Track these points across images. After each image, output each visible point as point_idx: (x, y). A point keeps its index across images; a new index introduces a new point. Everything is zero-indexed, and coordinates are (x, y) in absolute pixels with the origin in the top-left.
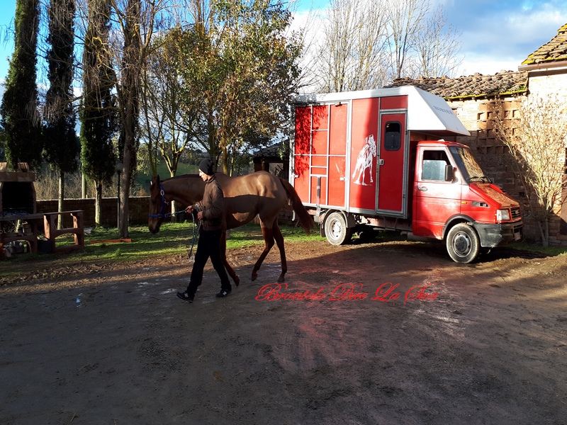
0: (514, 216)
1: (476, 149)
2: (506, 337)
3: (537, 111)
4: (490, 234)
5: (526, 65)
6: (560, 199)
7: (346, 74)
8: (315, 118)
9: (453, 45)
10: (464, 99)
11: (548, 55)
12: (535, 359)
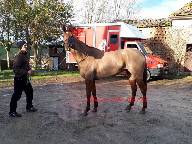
0: (165, 66)
1: (150, 44)
2: (162, 105)
3: (175, 32)
4: (155, 72)
5: (171, 16)
6: (184, 60)
7: (93, 17)
8: (79, 32)
9: (140, 9)
10: (145, 27)
11: (180, 13)
12: (173, 112)
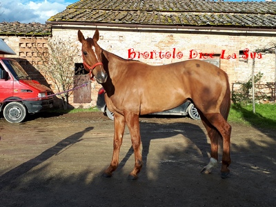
5: (50, 21)
10: (9, 35)
11: (63, 18)
